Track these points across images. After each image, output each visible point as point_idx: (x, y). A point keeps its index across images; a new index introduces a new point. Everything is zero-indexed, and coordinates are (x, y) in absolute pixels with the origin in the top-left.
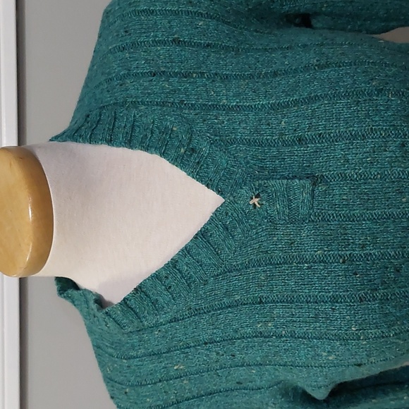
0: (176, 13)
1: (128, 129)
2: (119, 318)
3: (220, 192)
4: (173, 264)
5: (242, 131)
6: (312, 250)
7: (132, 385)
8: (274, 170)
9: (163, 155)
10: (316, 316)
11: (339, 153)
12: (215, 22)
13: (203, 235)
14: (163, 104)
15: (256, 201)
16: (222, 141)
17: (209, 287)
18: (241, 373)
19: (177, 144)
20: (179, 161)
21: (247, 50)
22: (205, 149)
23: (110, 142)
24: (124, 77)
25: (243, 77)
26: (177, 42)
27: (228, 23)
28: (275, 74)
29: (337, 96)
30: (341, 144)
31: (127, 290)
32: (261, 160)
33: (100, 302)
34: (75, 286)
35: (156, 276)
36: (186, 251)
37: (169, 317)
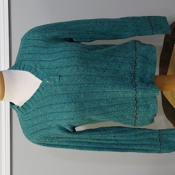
0: (35, 40)
1: (23, 66)
2: (22, 111)
3: (41, 80)
4: (32, 97)
5: (46, 66)
6: (60, 92)
7: (26, 128)
8: (52, 74)
9: (30, 72)
10: (61, 107)
11: (65, 70)
12: (43, 41)
13: (38, 90)
14: (31, 60)
15: (48, 81)
16: (42, 68)
17: (40, 102)
18: (49, 123)
19: (33, 69)
20: (33, 73)
21: (49, 48)
22: (38, 70)
23: (19, 69)
24: (23, 54)
25: (47, 54)
26: (34, 46)
27: (47, 42)
28: (54, 53)
29: (65, 58)
30: (65, 68)
31: (23, 104)
32: (50, 72)
33: (18, 107)
34: (14, 104)
35: (29, 100)
36: (35, 94)
37: (32, 110)
